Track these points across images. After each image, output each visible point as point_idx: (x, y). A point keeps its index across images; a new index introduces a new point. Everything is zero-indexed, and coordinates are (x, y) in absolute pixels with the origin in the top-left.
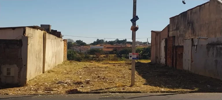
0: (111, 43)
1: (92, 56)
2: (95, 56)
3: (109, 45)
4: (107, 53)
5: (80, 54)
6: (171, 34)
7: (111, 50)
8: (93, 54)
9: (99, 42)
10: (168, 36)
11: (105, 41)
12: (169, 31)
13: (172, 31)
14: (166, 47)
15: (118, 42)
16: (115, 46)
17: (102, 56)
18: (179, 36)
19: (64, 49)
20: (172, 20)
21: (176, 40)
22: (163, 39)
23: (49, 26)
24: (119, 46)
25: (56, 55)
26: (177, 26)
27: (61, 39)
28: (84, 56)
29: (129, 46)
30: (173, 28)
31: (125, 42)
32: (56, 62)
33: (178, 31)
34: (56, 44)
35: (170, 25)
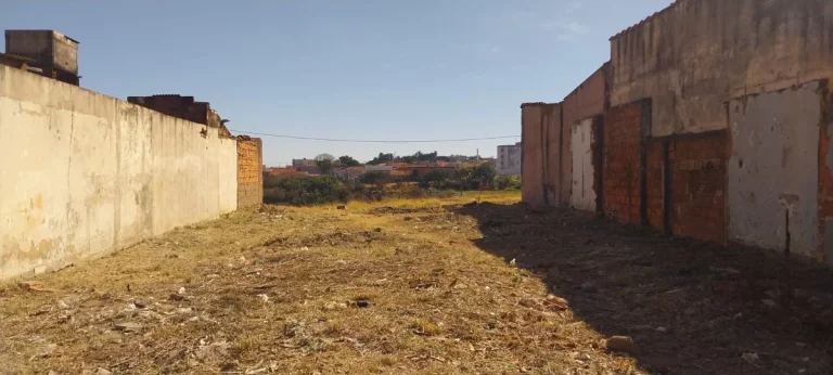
0: (407, 159)
1: (368, 186)
2: (375, 186)
3: (406, 165)
4: (398, 180)
5: (345, 182)
6: (620, 95)
7: (408, 173)
8: (372, 183)
9: (384, 158)
10: (607, 104)
11: (395, 156)
12: (608, 87)
13: (631, 80)
15: (421, 157)
16: (414, 165)
17: (390, 185)
18: (678, 92)
19: (240, 167)
20: (625, 42)
21: (659, 114)
22: (578, 122)
23: (49, 34)
24: (424, 164)
25: (145, 188)
26: (658, 55)
27: (199, 127)
28: (353, 186)
29: (444, 164)
30: (632, 71)
31: (433, 157)
32: (148, 221)
33: (674, 75)
34: (147, 141)
35: (615, 62)
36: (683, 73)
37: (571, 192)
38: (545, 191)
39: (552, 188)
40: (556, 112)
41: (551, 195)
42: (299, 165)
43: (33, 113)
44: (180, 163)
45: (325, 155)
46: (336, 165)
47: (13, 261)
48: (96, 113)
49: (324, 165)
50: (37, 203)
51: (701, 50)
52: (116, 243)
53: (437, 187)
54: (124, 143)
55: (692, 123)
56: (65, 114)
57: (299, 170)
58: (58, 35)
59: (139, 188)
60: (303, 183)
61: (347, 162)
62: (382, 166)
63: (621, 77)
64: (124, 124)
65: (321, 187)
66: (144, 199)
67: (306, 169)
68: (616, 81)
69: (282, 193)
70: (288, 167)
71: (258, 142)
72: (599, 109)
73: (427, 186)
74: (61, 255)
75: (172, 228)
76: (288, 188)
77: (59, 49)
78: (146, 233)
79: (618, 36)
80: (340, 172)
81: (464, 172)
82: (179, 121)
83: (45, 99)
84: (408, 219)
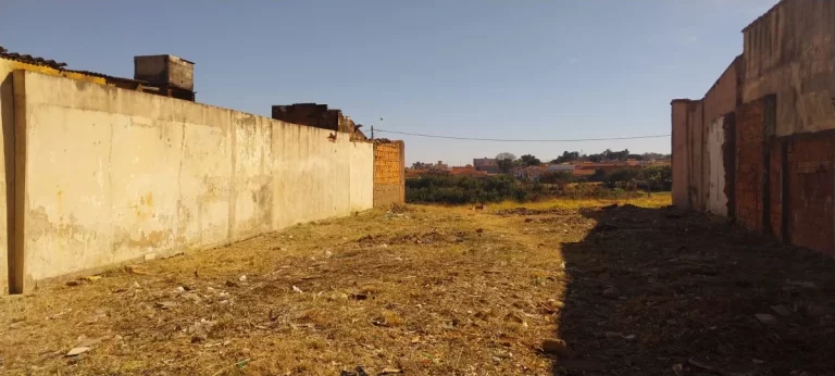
0: (594, 158)
1: (550, 186)
2: (555, 186)
3: (590, 164)
4: (581, 180)
5: (524, 182)
6: (751, 92)
7: (592, 172)
8: (551, 183)
9: (568, 157)
10: (739, 101)
11: (581, 155)
12: (740, 83)
13: (760, 75)
14: (729, 150)
15: (610, 155)
16: (602, 164)
17: (571, 185)
18: (798, 87)
19: (377, 169)
20: (757, 32)
21: (782, 113)
22: (714, 121)
23: (166, 58)
24: (611, 163)
25: (264, 188)
26: (783, 47)
27: (328, 132)
28: (532, 186)
29: (634, 163)
30: (761, 64)
31: (624, 155)
32: (268, 217)
33: (795, 67)
34: (267, 147)
35: (747, 57)
36: (802, 67)
37: (708, 196)
38: (690, 194)
39: (696, 192)
40: (699, 109)
41: (694, 199)
42: (479, 164)
43: (143, 126)
44: (304, 166)
45: (506, 154)
46: (517, 164)
47: (124, 248)
48: (210, 123)
49: (505, 164)
50: (148, 200)
51: (817, 41)
52: (229, 236)
53: (623, 187)
54: (240, 149)
55: (810, 123)
56: (177, 126)
57: (478, 169)
58: (174, 58)
59: (257, 188)
60: (481, 182)
61: (530, 161)
62: (566, 165)
63: (751, 72)
64: (240, 133)
65: (500, 187)
66: (263, 197)
67: (486, 168)
68: (747, 76)
69: (460, 192)
70: (468, 167)
71: (400, 144)
72: (731, 107)
73: (612, 187)
74: (172, 244)
75: (295, 223)
76: (466, 187)
77: (174, 70)
78: (265, 228)
79: (751, 26)
80: (519, 172)
81: (653, 172)
82: (304, 129)
83: (156, 114)
84: (528, 221)
